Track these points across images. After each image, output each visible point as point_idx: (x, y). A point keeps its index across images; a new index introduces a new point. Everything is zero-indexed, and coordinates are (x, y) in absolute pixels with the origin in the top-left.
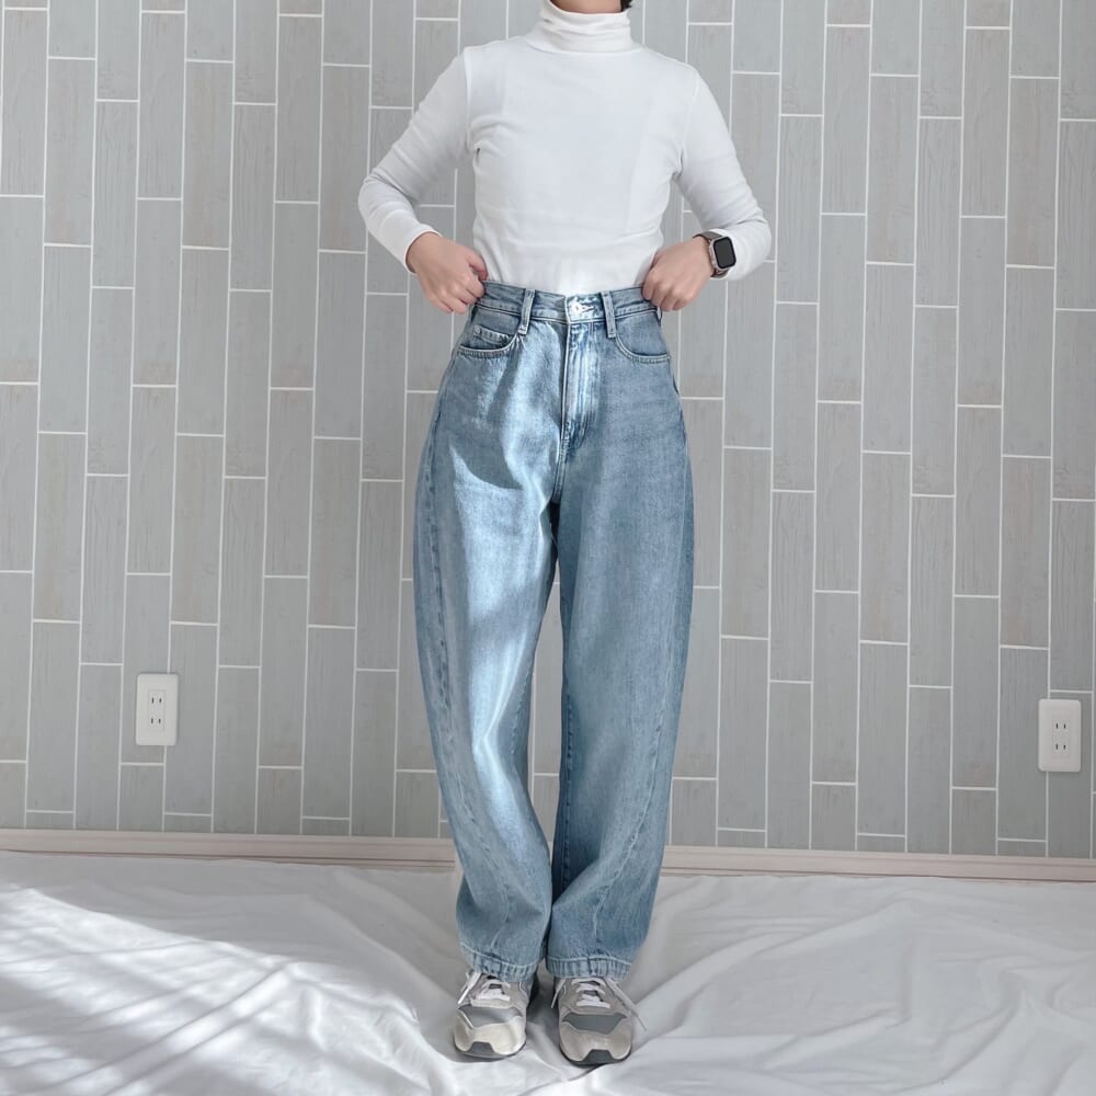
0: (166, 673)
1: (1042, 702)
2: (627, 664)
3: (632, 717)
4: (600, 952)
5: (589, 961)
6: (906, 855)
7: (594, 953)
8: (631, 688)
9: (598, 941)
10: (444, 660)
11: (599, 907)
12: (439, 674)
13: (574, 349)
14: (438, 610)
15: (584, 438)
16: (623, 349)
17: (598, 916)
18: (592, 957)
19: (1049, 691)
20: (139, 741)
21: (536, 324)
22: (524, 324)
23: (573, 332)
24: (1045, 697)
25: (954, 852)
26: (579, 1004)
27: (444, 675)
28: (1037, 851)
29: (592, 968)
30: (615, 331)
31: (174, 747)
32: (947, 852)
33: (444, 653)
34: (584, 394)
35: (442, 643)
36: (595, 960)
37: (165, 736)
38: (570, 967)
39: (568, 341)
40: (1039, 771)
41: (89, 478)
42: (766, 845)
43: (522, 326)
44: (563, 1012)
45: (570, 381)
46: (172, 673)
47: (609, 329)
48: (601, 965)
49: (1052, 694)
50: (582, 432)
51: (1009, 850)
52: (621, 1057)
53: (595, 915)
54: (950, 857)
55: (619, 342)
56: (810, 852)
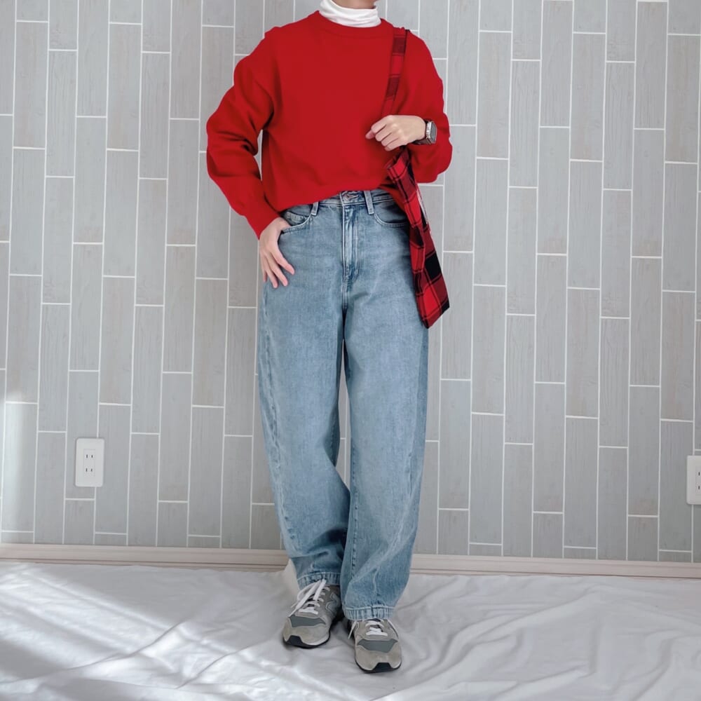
0: (95, 437)
1: (689, 457)
2: (390, 412)
3: (395, 446)
4: (379, 603)
5: (372, 609)
6: (597, 561)
7: (376, 603)
8: (394, 427)
9: (378, 595)
10: (274, 418)
11: (376, 574)
12: (271, 427)
13: (348, 221)
14: (270, 387)
15: (358, 275)
16: (379, 220)
17: (376, 580)
18: (374, 606)
19: (694, 450)
20: (78, 484)
21: (322, 208)
22: (315, 209)
23: (346, 211)
24: (691, 455)
25: (630, 559)
26: (368, 634)
27: (274, 427)
28: (686, 558)
29: (375, 614)
30: (373, 210)
31: (101, 488)
32: (624, 559)
33: (274, 414)
34: (356, 249)
35: (273, 408)
36: (376, 608)
37: (96, 481)
38: (360, 613)
39: (343, 217)
40: (687, 504)
41: (43, 306)
42: (502, 554)
43: (313, 211)
44: (357, 639)
45: (347, 241)
46: (100, 438)
47: (369, 209)
48: (380, 612)
49: (696, 452)
50: (356, 273)
51: (667, 558)
52: (396, 667)
53: (374, 579)
54: (627, 562)
55: (376, 216)
56: (532, 559)
